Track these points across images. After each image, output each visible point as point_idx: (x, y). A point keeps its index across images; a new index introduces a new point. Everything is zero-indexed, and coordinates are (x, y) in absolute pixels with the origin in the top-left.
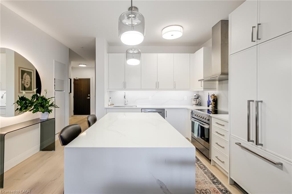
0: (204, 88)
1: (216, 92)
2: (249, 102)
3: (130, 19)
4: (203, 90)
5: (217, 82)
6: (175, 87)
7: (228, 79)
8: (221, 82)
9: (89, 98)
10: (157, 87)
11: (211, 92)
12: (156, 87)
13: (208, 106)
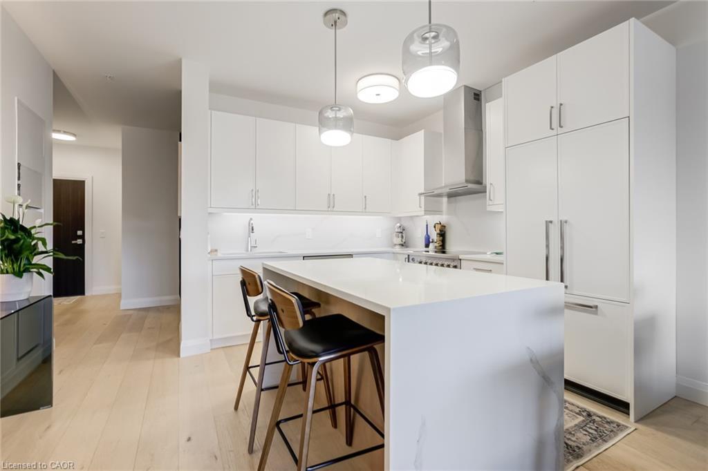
0: (425, 211)
1: (443, 218)
2: (548, 223)
3: (427, 42)
4: (423, 213)
5: (445, 199)
6: (365, 208)
7: (486, 192)
8: (453, 199)
9: (79, 241)
10: (331, 206)
11: (435, 219)
12: (329, 207)
13: (427, 246)
